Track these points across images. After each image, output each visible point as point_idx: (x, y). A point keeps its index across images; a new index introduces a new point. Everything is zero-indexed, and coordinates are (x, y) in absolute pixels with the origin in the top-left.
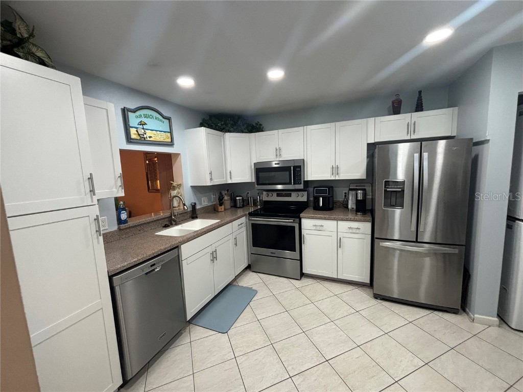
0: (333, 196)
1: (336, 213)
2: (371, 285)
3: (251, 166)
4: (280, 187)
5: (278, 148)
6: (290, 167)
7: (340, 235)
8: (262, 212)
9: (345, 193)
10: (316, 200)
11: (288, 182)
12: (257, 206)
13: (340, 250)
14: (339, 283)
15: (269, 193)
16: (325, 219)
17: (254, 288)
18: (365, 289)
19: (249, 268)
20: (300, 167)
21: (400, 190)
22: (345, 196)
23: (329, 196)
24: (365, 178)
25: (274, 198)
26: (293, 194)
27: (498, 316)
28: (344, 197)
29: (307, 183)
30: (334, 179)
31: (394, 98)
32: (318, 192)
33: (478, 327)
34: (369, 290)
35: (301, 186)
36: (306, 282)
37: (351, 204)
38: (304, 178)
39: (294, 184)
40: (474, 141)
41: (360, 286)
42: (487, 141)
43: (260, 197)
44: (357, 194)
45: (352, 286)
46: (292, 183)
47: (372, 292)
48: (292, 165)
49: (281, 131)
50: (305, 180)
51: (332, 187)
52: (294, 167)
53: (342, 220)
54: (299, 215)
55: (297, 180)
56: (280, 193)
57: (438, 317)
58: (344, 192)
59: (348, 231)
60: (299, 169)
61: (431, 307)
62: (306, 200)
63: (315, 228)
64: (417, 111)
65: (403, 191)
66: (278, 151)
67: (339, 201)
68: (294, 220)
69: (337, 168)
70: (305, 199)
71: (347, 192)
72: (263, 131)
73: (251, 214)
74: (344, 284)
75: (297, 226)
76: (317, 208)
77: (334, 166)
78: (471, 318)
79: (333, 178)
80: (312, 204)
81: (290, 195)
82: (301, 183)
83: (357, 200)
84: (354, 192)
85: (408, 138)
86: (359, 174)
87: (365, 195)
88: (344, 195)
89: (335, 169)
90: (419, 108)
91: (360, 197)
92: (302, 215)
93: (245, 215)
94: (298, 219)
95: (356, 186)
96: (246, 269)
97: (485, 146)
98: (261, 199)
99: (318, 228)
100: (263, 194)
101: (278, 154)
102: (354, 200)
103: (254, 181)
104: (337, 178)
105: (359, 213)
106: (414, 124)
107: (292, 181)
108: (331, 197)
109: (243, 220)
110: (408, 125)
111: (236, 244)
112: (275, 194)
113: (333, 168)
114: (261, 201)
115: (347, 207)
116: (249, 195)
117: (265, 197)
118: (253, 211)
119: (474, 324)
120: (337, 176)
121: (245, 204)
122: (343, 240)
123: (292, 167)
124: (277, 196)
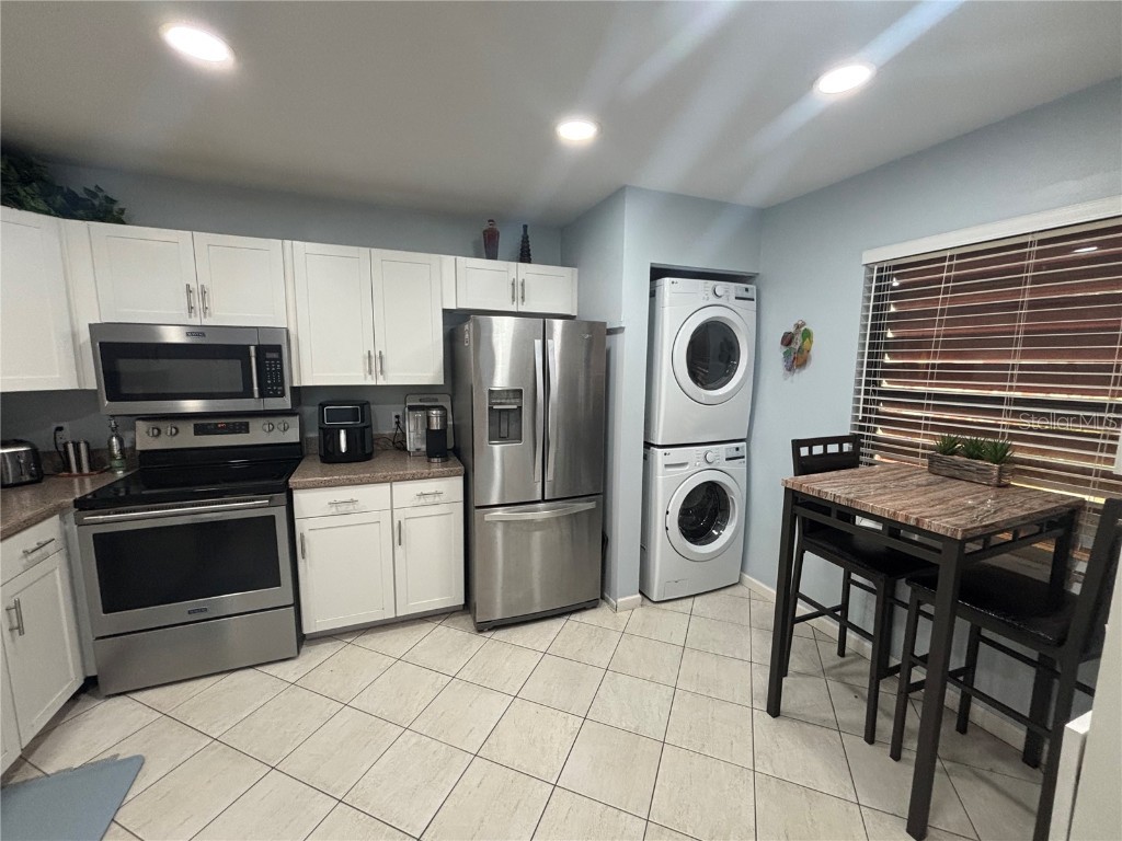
0: (370, 426)
1: (381, 465)
2: (468, 606)
3: (74, 336)
5: (193, 285)
6: (248, 347)
7: (398, 515)
8: (134, 491)
9: (397, 417)
10: (329, 436)
11: (241, 389)
12: (112, 470)
13: (399, 550)
14: (398, 627)
15: (162, 425)
16: (361, 483)
18: (456, 619)
20: (278, 349)
21: (515, 407)
22: (398, 423)
23: (364, 424)
24: (442, 383)
25: (187, 439)
26: (255, 424)
27: (641, 592)
28: (394, 426)
29: (299, 393)
30: (374, 383)
31: (486, 226)
32: (333, 415)
33: (623, 615)
34: (466, 621)
35: (285, 402)
37: (414, 439)
38: (291, 381)
39: (262, 395)
40: (608, 327)
41: (443, 617)
42: (621, 329)
43: (121, 442)
44: (428, 418)
45: (428, 624)
46: (256, 395)
47: (471, 621)
48: (252, 343)
49: (202, 238)
50: (295, 384)
51: (368, 403)
52: (258, 348)
53: (403, 479)
54: (287, 482)
55: (272, 385)
56: (202, 422)
57: (577, 624)
58: (394, 414)
59: (416, 503)
60: (275, 355)
61: (564, 611)
62: (298, 440)
63: (334, 510)
64: (522, 261)
65: (520, 408)
66: (196, 296)
67: (382, 437)
68: (270, 499)
69: (381, 357)
70: (293, 436)
71: (400, 413)
72: (123, 223)
73: (82, 505)
74: (412, 624)
75: (280, 513)
76: (330, 456)
77: (372, 354)
78: (612, 606)
79: (370, 382)
80: (315, 448)
81: (245, 429)
82: (283, 395)
83: (429, 431)
84: (419, 414)
85: (513, 308)
86: (431, 374)
87: (444, 419)
88: (394, 420)
89: (375, 361)
90: (525, 256)
91: (436, 425)
92: (293, 481)
93: (59, 510)
94: (283, 496)
95: (420, 400)
97: (619, 336)
98: (127, 444)
99: (343, 508)
100: (134, 428)
101: (198, 304)
102: (421, 431)
103: (91, 383)
104: (381, 382)
105: (436, 460)
106: (523, 285)
107: (256, 388)
108: (367, 427)
109: (50, 528)
110: (513, 284)
111: (18, 628)
112: (187, 429)
113: (370, 356)
114: (127, 454)
115: (405, 449)
116: (66, 435)
117: (145, 439)
118: (94, 494)
119: (618, 614)
120: (380, 377)
121: (47, 467)
122: (407, 526)
123: (252, 349)
124: (196, 433)
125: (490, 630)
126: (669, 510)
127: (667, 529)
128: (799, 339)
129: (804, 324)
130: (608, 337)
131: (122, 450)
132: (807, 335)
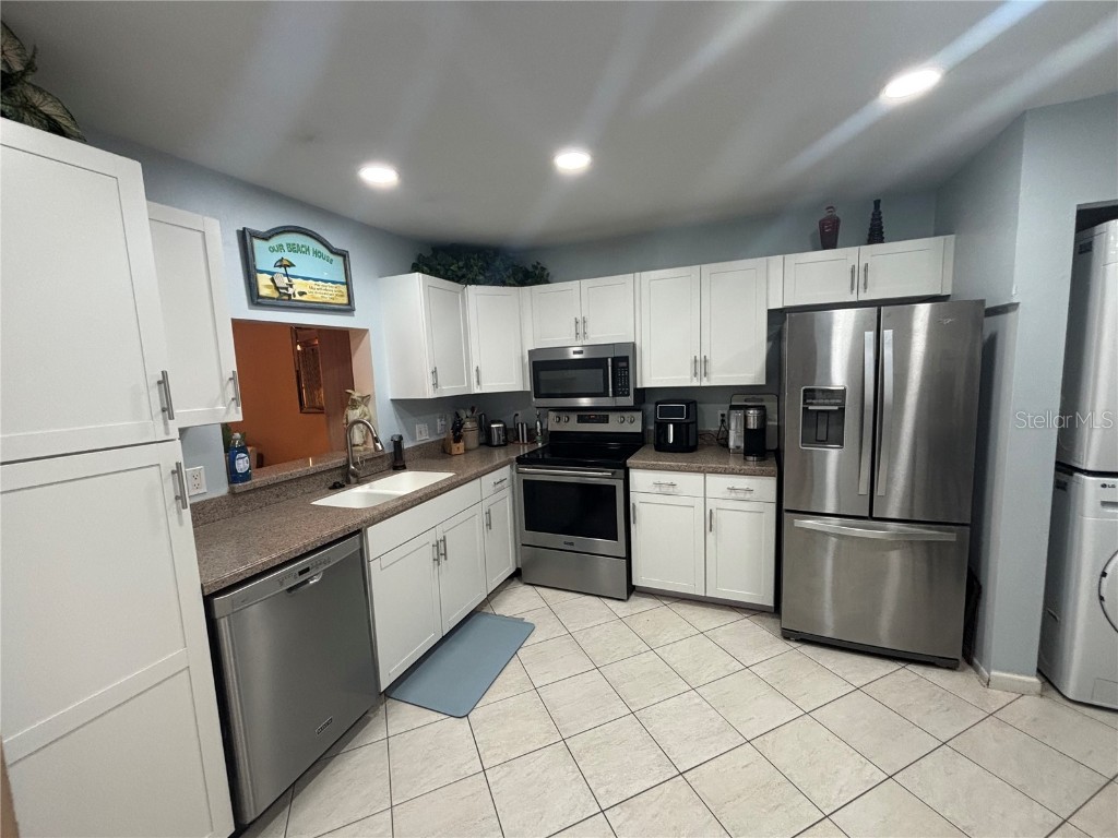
0: (696, 422)
1: (702, 459)
2: (777, 610)
3: (523, 358)
4: (585, 402)
5: (579, 318)
6: (607, 359)
7: (711, 504)
8: (546, 456)
9: (723, 415)
10: (662, 429)
11: (602, 391)
12: (536, 442)
13: (709, 535)
14: (709, 607)
15: (560, 414)
16: (679, 470)
17: (528, 619)
18: (763, 618)
19: (517, 575)
20: (626, 359)
21: (836, 408)
22: (723, 421)
23: (688, 421)
24: (764, 383)
25: (573, 425)
26: (613, 417)
27: (1040, 672)
28: (719, 424)
29: (642, 394)
30: (698, 384)
31: (824, 214)
32: (664, 412)
33: (999, 697)
34: (771, 622)
35: (629, 401)
36: (639, 604)
37: (735, 439)
38: (635, 383)
39: (614, 395)
40: (988, 305)
41: (753, 613)
42: (1014, 306)
43: (541, 424)
44: (746, 418)
45: (736, 613)
46: (610, 394)
47: (778, 625)
48: (610, 355)
49: (585, 283)
50: (639, 386)
51: (695, 402)
52: (613, 359)
53: (715, 472)
54: (625, 462)
55: (621, 387)
56: (584, 415)
57: (916, 677)
58: (720, 412)
59: (727, 496)
60: (624, 364)
61: (900, 655)
62: (640, 431)
63: (657, 490)
64: (870, 242)
65: (842, 410)
66: (580, 325)
67: (709, 433)
68: (613, 473)
69: (705, 361)
70: (637, 427)
71: (725, 412)
72: (549, 283)
73: (521, 461)
74: (720, 608)
75: (619, 484)
76: (662, 446)
77: (698, 358)
78: (982, 677)
79: (695, 383)
80: (651, 438)
81: (605, 420)
82: (628, 395)
83: (747, 430)
84: (740, 414)
85: (853, 298)
86: (752, 375)
87: (763, 418)
88: (720, 418)
89: (701, 365)
90: (876, 236)
91: (752, 425)
92: (630, 462)
93: (509, 462)
94: (622, 472)
95: (745, 400)
96: (511, 578)
97: (1011, 315)
98: (544, 427)
99: (664, 490)
100: (547, 416)
101: (581, 331)
102: (741, 430)
103: (528, 388)
104: (705, 383)
105: (751, 458)
106: (866, 270)
107: (611, 390)
108: (692, 423)
109: (505, 472)
110: (853, 272)
111: (489, 525)
112: (574, 417)
113: (696, 361)
114: (544, 432)
115: (726, 445)
116: (519, 419)
117: (554, 424)
118: (528, 454)
119: (989, 691)
120: (705, 379)
121: (510, 438)
122: (717, 515)
123: (610, 360)
124: (578, 422)
125: (797, 641)
126: (1108, 571)
127: (1102, 598)
131: (541, 430)
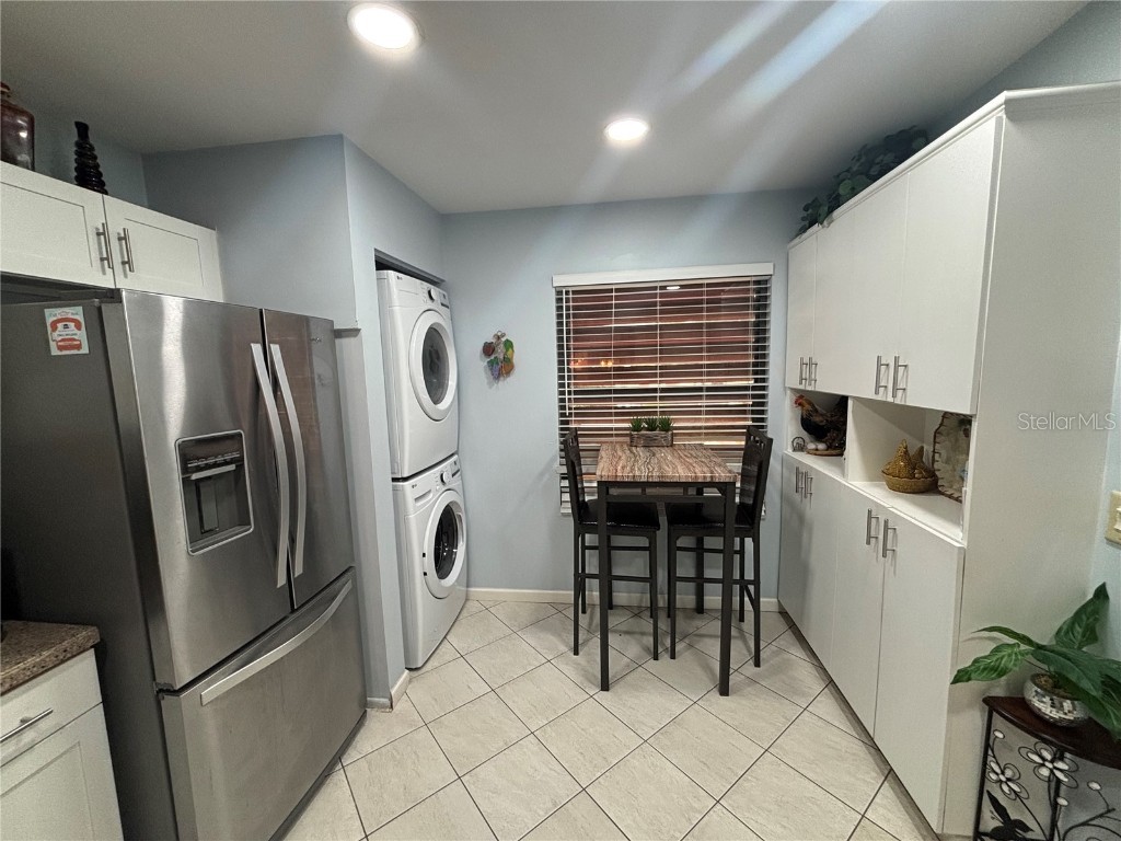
21: (232, 468)
40: (336, 327)
42: (354, 333)
78: (385, 706)
85: (107, 282)
97: (349, 341)
126: (425, 550)
127: (425, 574)
128: (501, 349)
129: (503, 335)
130: (337, 341)
132: (509, 344)
